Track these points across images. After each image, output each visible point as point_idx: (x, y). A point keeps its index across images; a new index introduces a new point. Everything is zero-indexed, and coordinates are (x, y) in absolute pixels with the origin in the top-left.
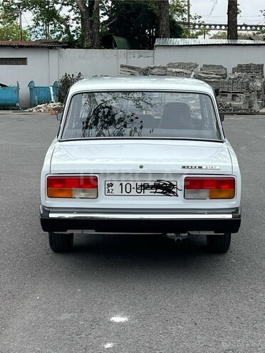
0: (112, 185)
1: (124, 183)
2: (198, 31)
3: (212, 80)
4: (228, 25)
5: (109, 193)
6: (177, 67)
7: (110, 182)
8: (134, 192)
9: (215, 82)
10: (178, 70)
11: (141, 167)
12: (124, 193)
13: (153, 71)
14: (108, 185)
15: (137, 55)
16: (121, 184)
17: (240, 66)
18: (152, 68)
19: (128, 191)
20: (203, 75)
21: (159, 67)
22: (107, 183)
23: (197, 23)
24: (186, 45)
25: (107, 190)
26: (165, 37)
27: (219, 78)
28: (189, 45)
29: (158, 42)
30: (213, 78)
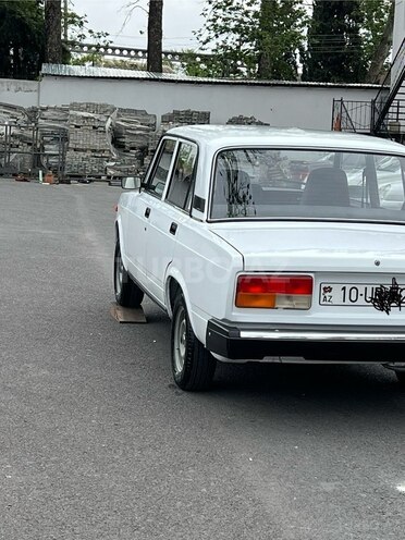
0: (330, 290)
1: (348, 288)
2: (85, 55)
3: (138, 132)
4: (148, 51)
5: (325, 302)
6: (85, 110)
7: (327, 286)
8: (361, 300)
9: (140, 135)
10: (85, 114)
11: (377, 264)
12: (348, 301)
13: (46, 114)
14: (325, 289)
15: (13, 88)
16: (344, 288)
17: (177, 113)
18: (43, 110)
19: (353, 298)
20: (123, 124)
21: (54, 109)
22: (323, 286)
23: (102, 44)
24: (90, 77)
25: (322, 297)
26: (54, 61)
27: (148, 131)
28: (94, 77)
29: (45, 68)
30: (139, 129)
